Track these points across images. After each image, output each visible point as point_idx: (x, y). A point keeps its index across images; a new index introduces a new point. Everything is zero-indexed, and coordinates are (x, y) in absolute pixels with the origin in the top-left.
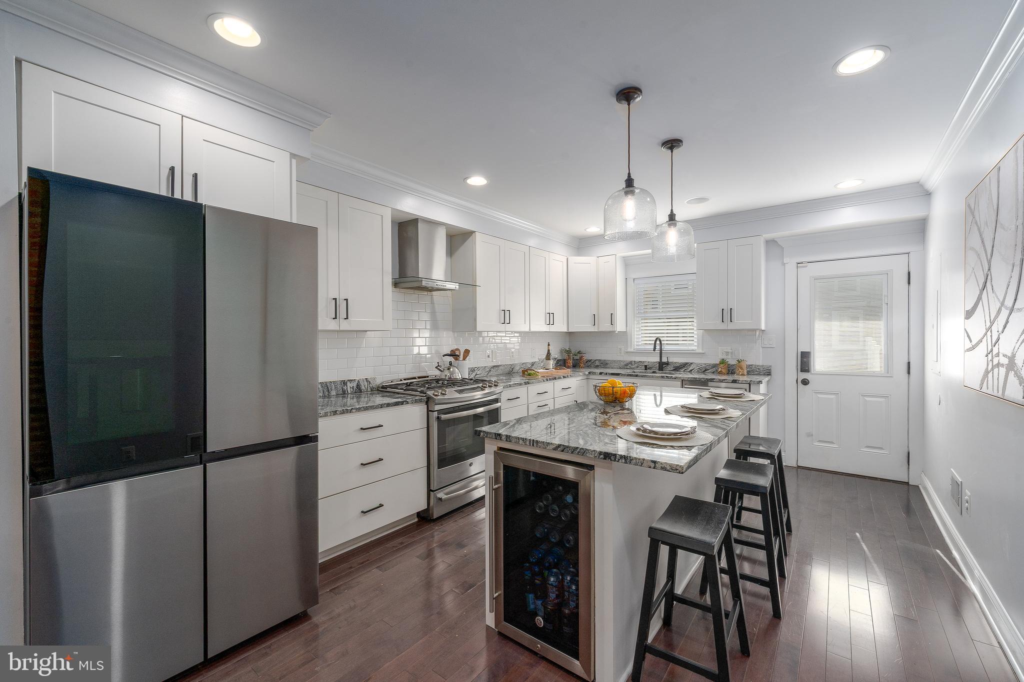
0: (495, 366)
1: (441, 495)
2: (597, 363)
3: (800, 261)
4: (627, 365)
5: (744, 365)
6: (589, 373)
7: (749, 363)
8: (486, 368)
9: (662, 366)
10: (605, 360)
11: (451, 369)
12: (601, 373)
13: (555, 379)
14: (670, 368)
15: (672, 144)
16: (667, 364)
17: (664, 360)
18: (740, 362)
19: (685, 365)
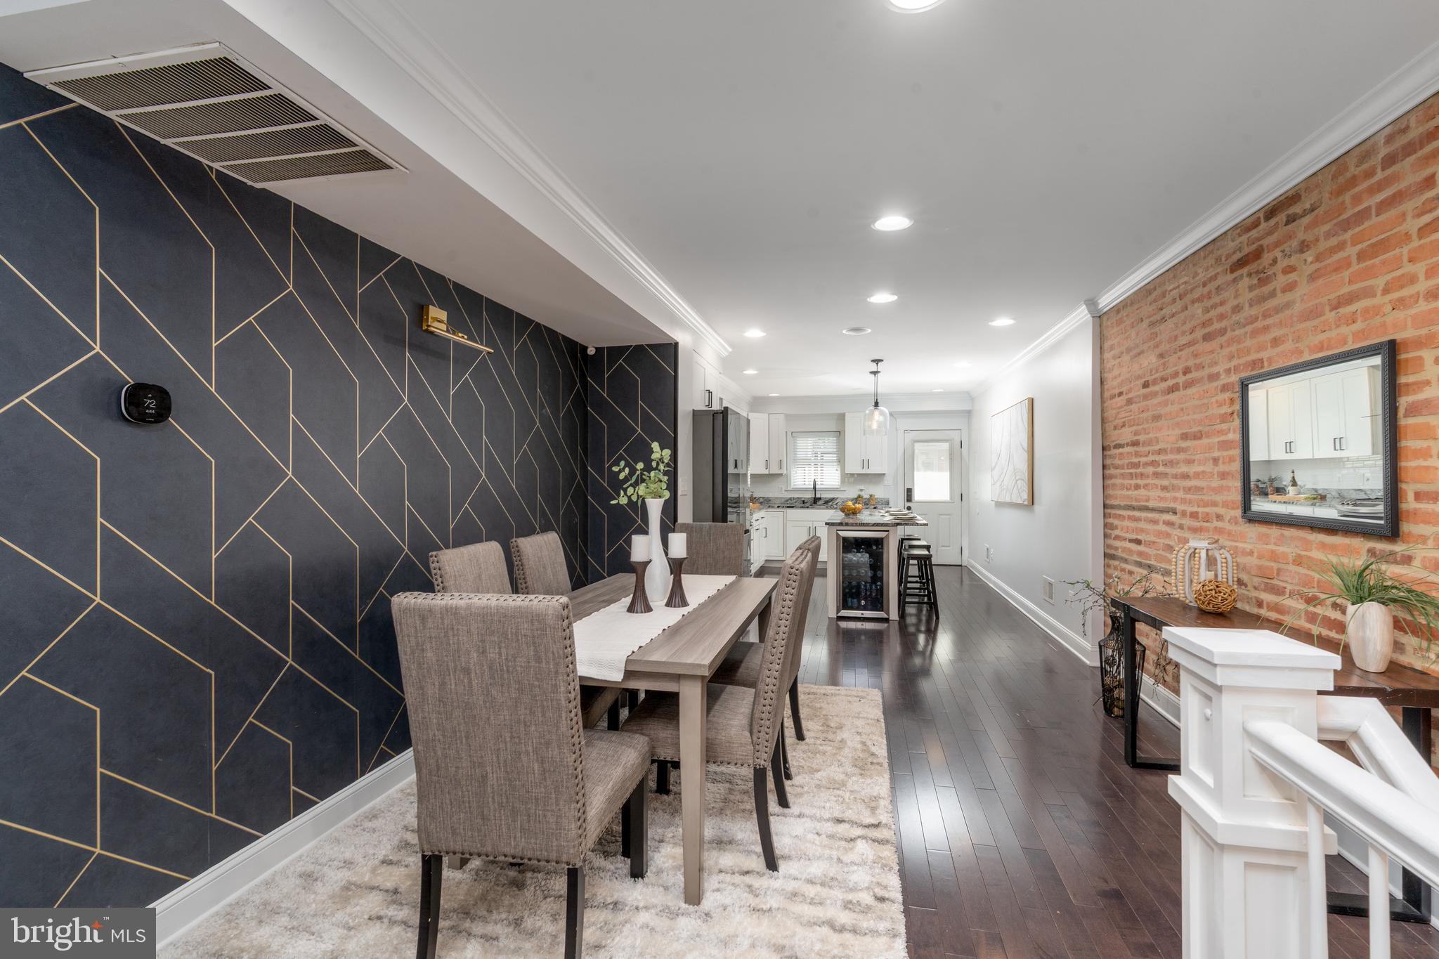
2: (761, 500)
3: (906, 429)
4: (788, 501)
5: (874, 498)
6: (769, 507)
7: (876, 497)
9: (816, 500)
14: (821, 502)
16: (820, 499)
17: (818, 496)
18: (871, 496)
19: (832, 499)
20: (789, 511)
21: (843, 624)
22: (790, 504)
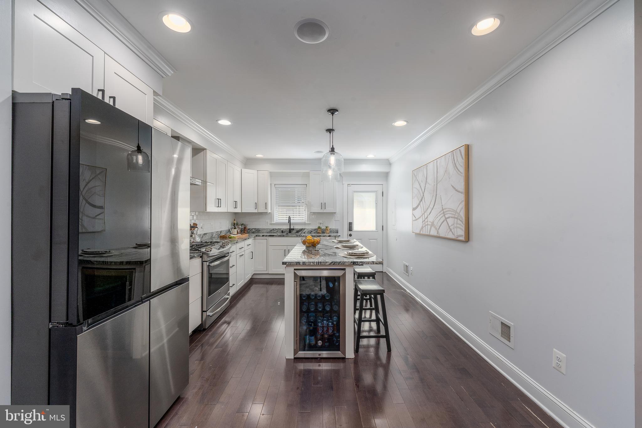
0: (205, 234)
1: (209, 313)
2: (254, 230)
3: (349, 184)
4: (271, 231)
5: (328, 229)
6: (256, 236)
7: (330, 228)
8: (201, 235)
9: (290, 230)
10: (258, 229)
11: (193, 236)
12: (263, 236)
13: (245, 239)
14: (294, 231)
15: (330, 131)
16: (293, 229)
17: (292, 227)
18: (327, 227)
19: (301, 230)
20: (271, 238)
21: (301, 366)
22: (272, 233)
